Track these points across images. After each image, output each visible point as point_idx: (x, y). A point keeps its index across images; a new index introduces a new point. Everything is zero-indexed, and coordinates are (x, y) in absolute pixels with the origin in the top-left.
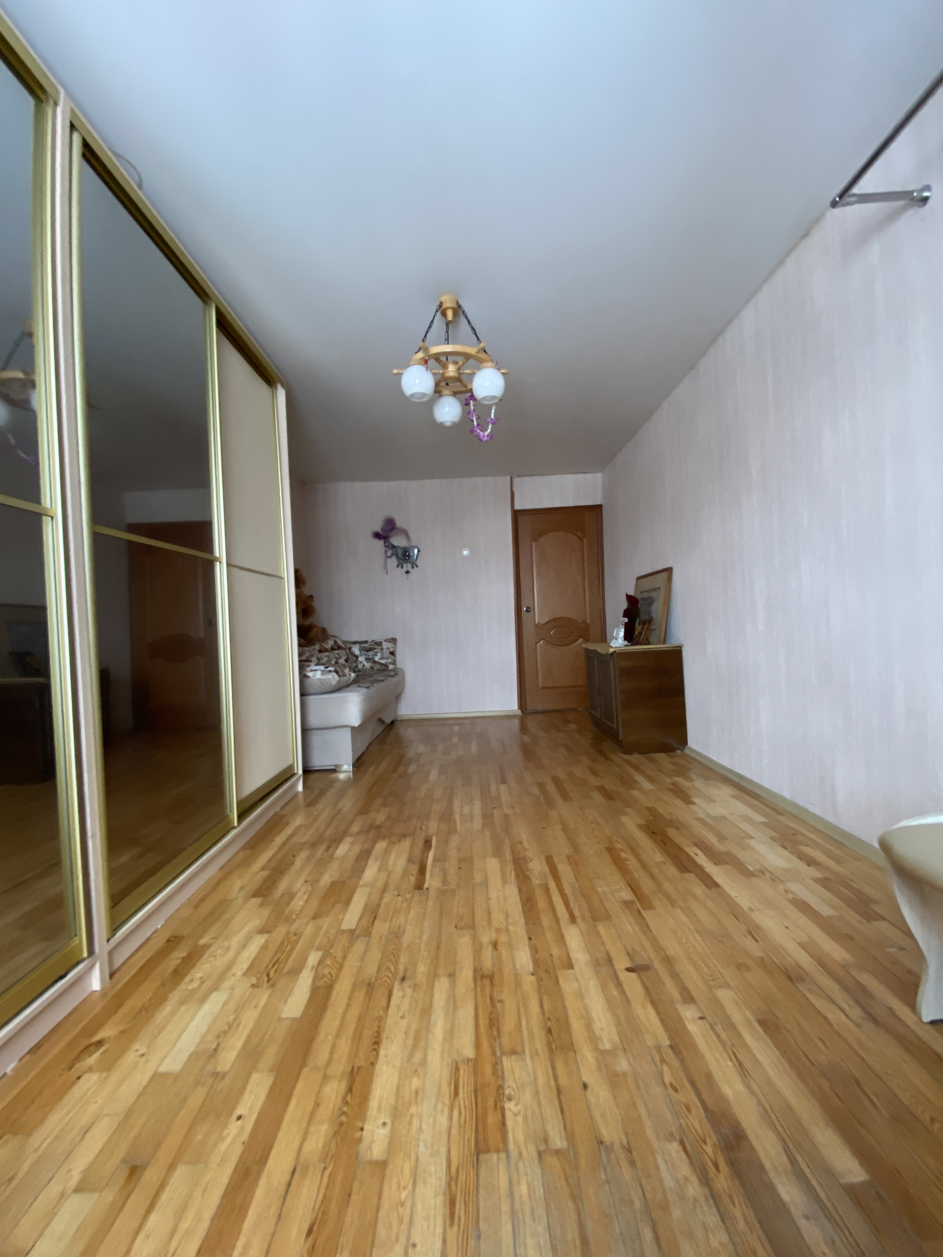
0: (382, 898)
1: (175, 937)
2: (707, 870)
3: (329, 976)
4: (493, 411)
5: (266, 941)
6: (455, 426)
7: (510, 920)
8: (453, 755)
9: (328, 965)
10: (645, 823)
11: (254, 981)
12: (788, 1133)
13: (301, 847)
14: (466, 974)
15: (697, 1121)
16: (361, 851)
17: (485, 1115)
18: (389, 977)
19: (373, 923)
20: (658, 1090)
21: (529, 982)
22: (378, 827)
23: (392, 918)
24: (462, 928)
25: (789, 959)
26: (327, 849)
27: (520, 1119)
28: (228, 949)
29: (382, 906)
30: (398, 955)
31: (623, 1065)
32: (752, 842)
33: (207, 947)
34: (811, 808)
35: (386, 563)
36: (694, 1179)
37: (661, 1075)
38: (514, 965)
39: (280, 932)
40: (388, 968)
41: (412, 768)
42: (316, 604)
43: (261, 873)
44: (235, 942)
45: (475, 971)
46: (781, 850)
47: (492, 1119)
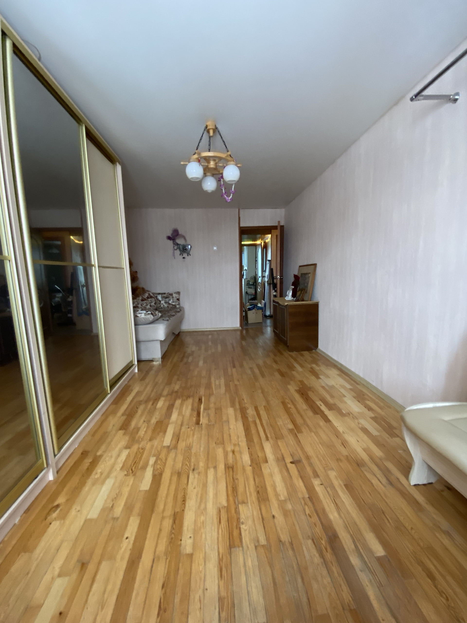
0: (180, 429)
1: (86, 452)
2: (326, 413)
3: (160, 469)
4: (233, 187)
5: (129, 453)
6: (213, 192)
7: (240, 439)
8: (210, 352)
9: (159, 464)
10: (298, 389)
11: (126, 473)
12: (355, 535)
13: (140, 403)
14: (221, 467)
15: (319, 530)
16: (169, 405)
17: (233, 531)
18: (187, 469)
19: (178, 442)
20: (303, 517)
21: (249, 469)
22: (177, 392)
23: (186, 439)
24: (218, 444)
25: (358, 456)
26: (153, 404)
27: (247, 532)
28: (111, 457)
29: (181, 433)
30: (190, 458)
31: (289, 506)
32: (345, 399)
33: (101, 456)
34: (371, 382)
35: (174, 253)
36: (317, 555)
37: (304, 510)
38: (242, 462)
39: (135, 447)
40: (187, 465)
41: (190, 359)
42: (139, 275)
43: (122, 417)
44: (115, 453)
45: (225, 465)
46: (357, 402)
47: (236, 533)
